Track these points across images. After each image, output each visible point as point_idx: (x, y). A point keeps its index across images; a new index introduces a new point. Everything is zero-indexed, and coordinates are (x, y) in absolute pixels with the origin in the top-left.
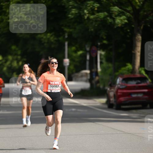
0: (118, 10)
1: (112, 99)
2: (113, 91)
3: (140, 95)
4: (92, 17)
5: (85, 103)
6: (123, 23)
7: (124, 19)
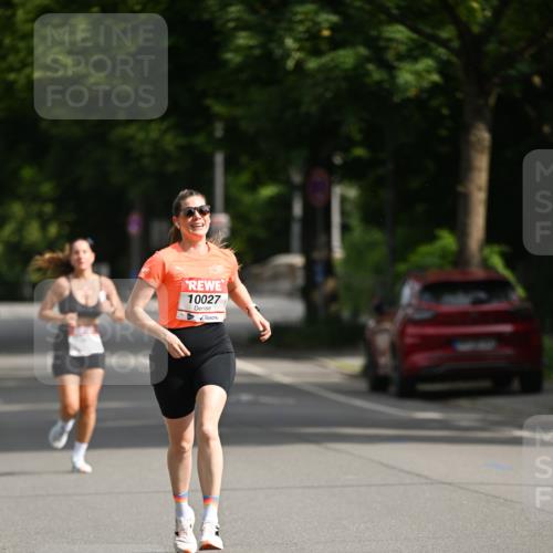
1: (385, 361)
3: (486, 346)
4: (312, 64)
5: (286, 374)
6: (425, 84)
7: (428, 72)
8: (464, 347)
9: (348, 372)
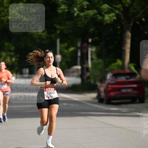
0: (108, 8)
1: (103, 94)
2: (103, 86)
3: (130, 90)
4: (82, 14)
5: (76, 98)
6: (112, 20)
7: (113, 16)
8: (124, 91)
9: (93, 97)
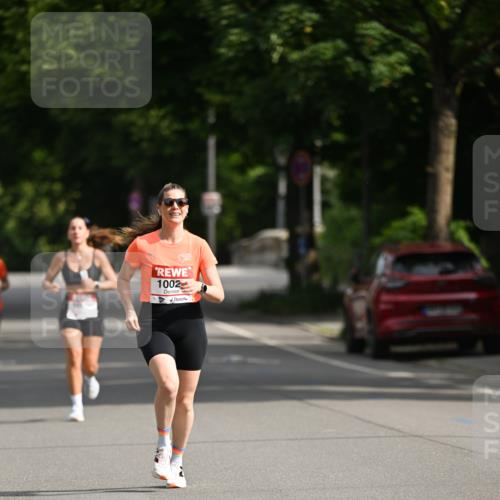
0: (382, 34)
1: (361, 325)
3: (452, 312)
4: (295, 56)
5: (272, 338)
6: (398, 75)
7: (401, 63)
8: (433, 313)
9: (328, 335)
